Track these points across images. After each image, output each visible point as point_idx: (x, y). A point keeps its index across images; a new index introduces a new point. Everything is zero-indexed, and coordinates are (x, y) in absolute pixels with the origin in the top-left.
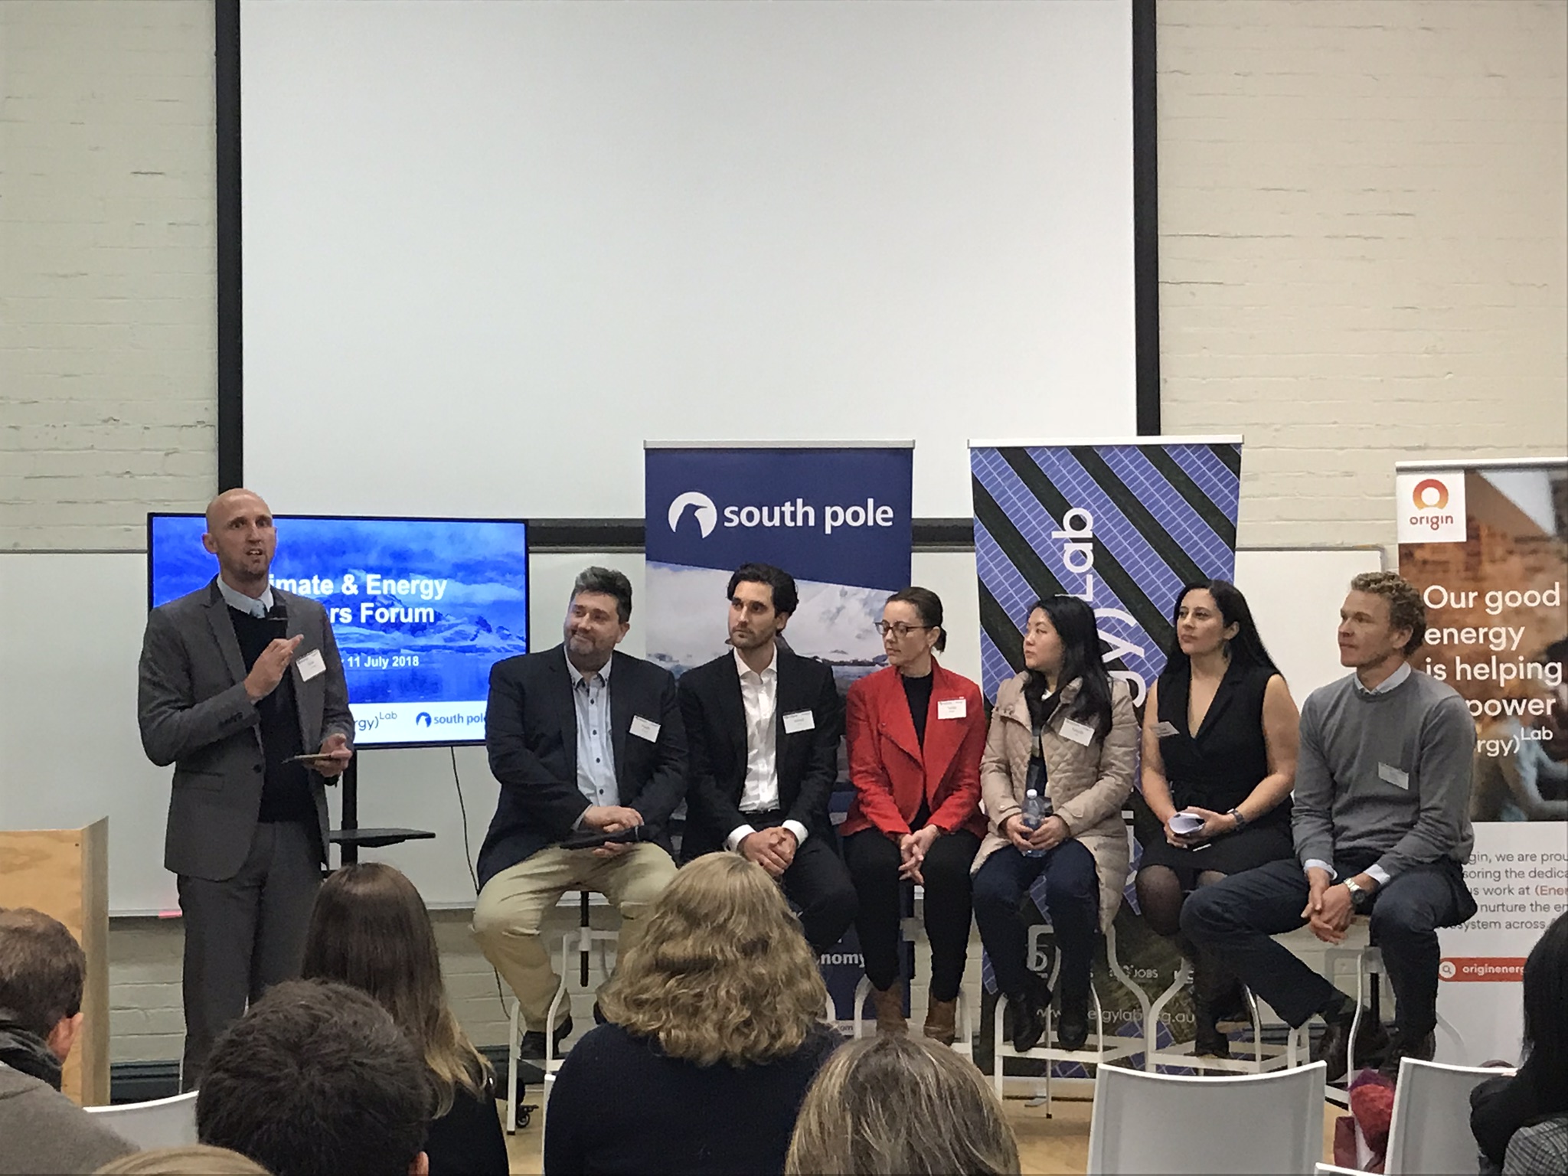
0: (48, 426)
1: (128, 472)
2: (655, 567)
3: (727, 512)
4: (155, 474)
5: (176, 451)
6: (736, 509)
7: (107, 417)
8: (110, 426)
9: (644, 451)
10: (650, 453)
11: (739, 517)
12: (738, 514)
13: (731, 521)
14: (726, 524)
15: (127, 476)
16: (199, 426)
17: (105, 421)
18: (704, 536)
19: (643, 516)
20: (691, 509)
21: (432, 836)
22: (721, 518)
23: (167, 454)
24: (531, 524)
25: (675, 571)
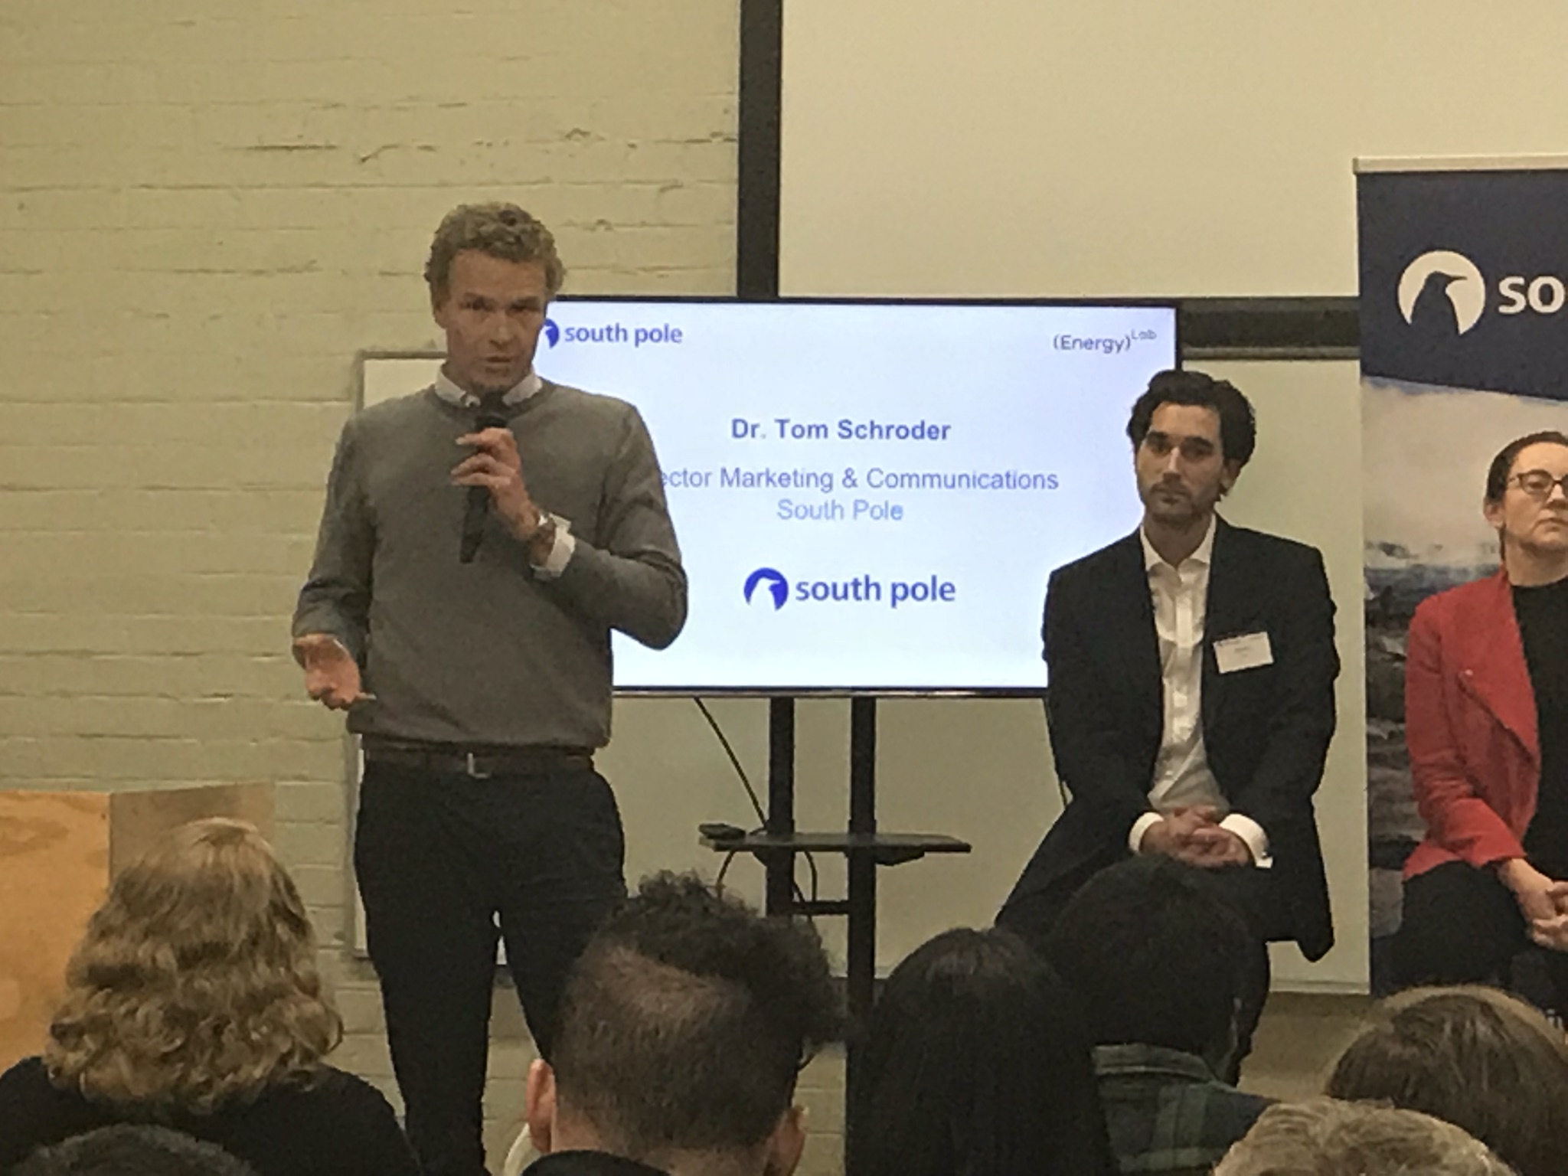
0: (480, 143)
1: (601, 222)
2: (1377, 385)
3: (1504, 287)
4: (643, 224)
5: (676, 186)
6: (1521, 281)
7: (568, 130)
8: (576, 144)
9: (1354, 178)
10: (1368, 183)
11: (1526, 296)
12: (1524, 290)
13: (1511, 302)
14: (1503, 309)
15: (602, 228)
16: (715, 140)
17: (569, 136)
18: (1463, 328)
19: (1354, 291)
20: (1437, 283)
21: (966, 848)
22: (1493, 297)
23: (663, 190)
24: (1185, 307)
25: (1411, 393)
